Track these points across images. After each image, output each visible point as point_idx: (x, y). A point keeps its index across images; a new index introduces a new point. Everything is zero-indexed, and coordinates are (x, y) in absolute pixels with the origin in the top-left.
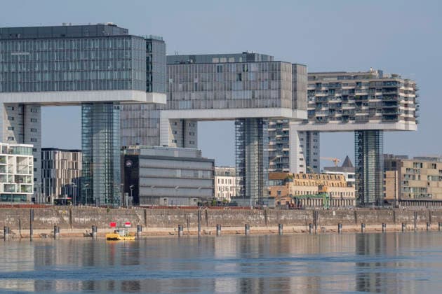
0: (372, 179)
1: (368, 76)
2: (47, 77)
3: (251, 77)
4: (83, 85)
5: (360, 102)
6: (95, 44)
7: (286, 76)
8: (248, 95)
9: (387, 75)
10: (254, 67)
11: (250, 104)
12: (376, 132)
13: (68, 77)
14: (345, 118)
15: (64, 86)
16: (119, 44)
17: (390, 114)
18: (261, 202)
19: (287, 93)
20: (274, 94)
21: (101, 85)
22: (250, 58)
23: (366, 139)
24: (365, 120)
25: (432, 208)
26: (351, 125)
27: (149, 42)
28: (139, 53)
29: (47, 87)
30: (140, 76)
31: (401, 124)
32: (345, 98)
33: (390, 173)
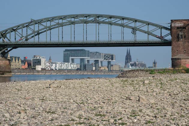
0: (110, 67)
1: (109, 54)
2: (76, 55)
3: (97, 55)
4: (81, 56)
5: (108, 57)
6: (82, 51)
7: (101, 55)
8: (97, 57)
9: (112, 54)
10: (97, 53)
11: (97, 58)
12: (110, 62)
13: (79, 55)
14: (106, 60)
15: (78, 56)
16: (85, 52)
17: (112, 59)
18: (98, 70)
19: (102, 57)
20: (100, 57)
21: (83, 56)
22: (97, 52)
23: (109, 62)
24: (109, 60)
25: (116, 71)
26: (107, 60)
27: (88, 51)
28: (87, 52)
29: (76, 56)
30: (87, 55)
31: (114, 60)
32: (106, 57)
33: (111, 67)
